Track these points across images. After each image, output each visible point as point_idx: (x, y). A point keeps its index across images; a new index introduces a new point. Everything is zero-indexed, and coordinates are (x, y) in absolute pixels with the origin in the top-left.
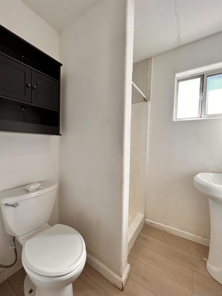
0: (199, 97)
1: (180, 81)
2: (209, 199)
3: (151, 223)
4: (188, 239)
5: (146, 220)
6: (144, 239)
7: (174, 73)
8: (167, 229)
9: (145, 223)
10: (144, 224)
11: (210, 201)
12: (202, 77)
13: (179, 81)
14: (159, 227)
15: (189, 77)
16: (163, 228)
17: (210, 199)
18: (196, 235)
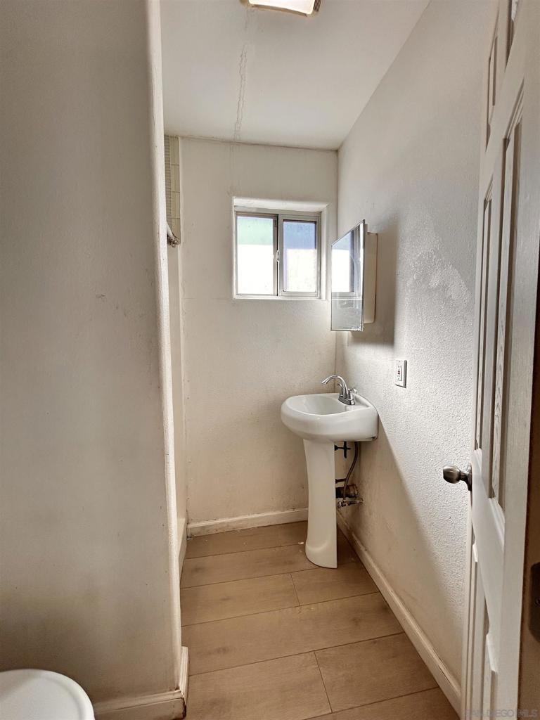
0: (273, 257)
1: (239, 215)
2: (304, 440)
3: (203, 528)
4: (273, 523)
5: (190, 526)
6: (197, 570)
7: (229, 194)
8: (234, 525)
9: (189, 535)
10: (188, 537)
11: (306, 443)
12: (276, 218)
13: (238, 213)
14: (220, 529)
15: (254, 211)
16: (228, 526)
17: (307, 439)
18: (284, 511)
